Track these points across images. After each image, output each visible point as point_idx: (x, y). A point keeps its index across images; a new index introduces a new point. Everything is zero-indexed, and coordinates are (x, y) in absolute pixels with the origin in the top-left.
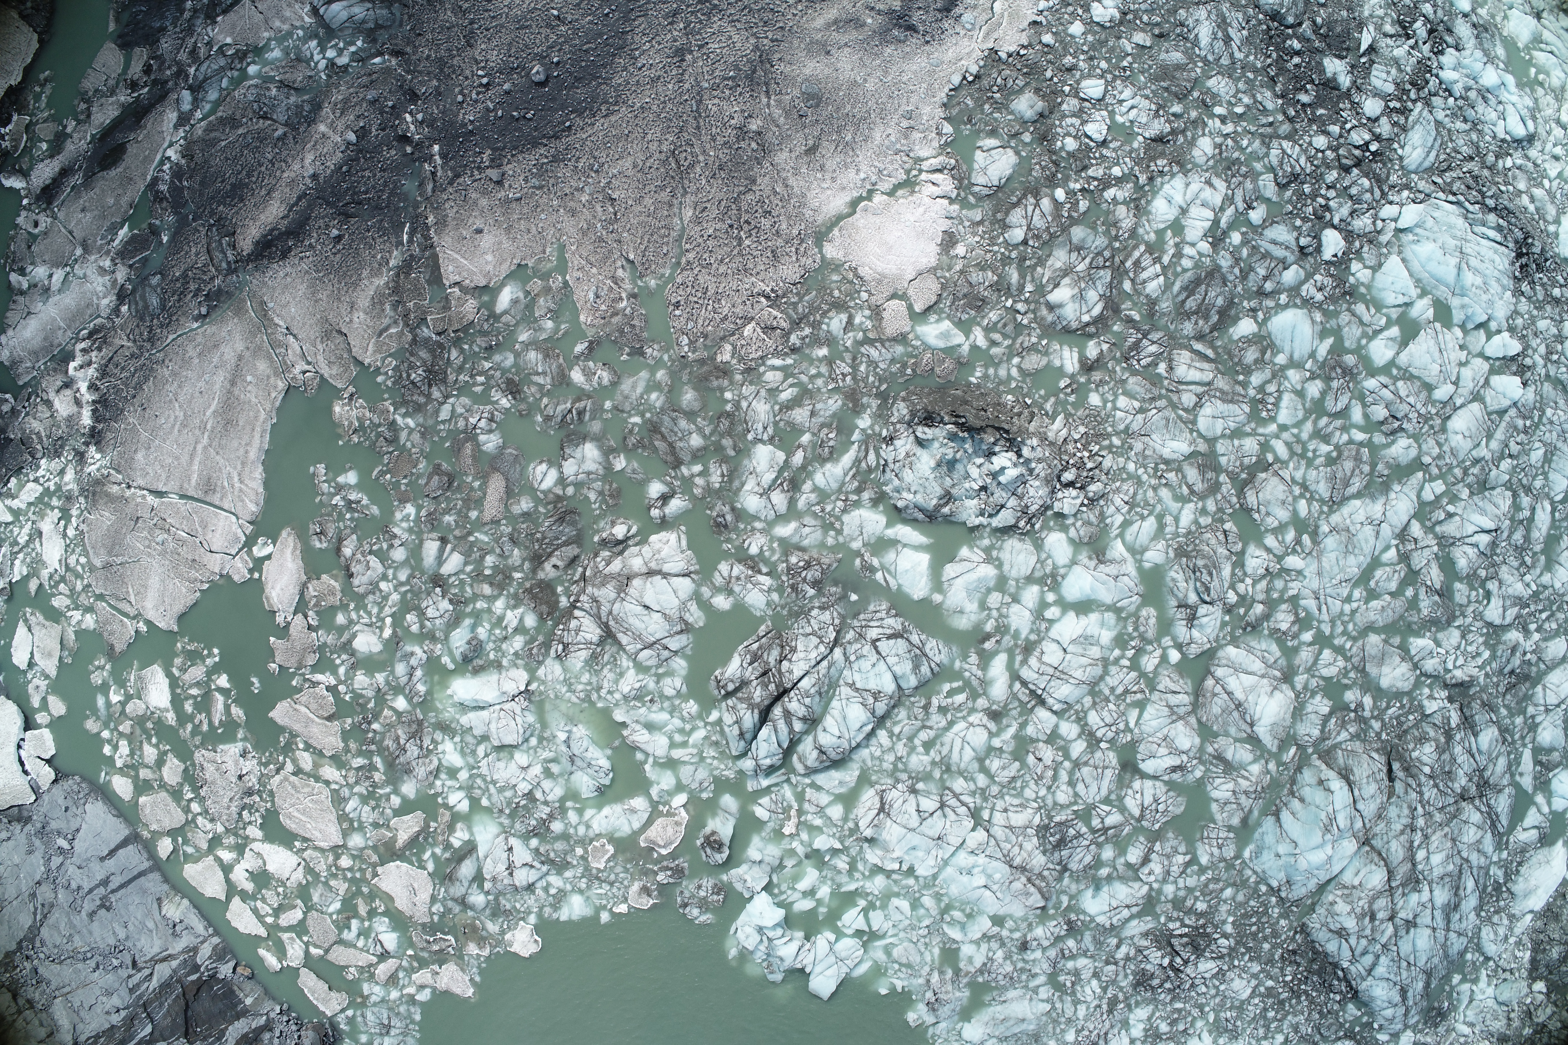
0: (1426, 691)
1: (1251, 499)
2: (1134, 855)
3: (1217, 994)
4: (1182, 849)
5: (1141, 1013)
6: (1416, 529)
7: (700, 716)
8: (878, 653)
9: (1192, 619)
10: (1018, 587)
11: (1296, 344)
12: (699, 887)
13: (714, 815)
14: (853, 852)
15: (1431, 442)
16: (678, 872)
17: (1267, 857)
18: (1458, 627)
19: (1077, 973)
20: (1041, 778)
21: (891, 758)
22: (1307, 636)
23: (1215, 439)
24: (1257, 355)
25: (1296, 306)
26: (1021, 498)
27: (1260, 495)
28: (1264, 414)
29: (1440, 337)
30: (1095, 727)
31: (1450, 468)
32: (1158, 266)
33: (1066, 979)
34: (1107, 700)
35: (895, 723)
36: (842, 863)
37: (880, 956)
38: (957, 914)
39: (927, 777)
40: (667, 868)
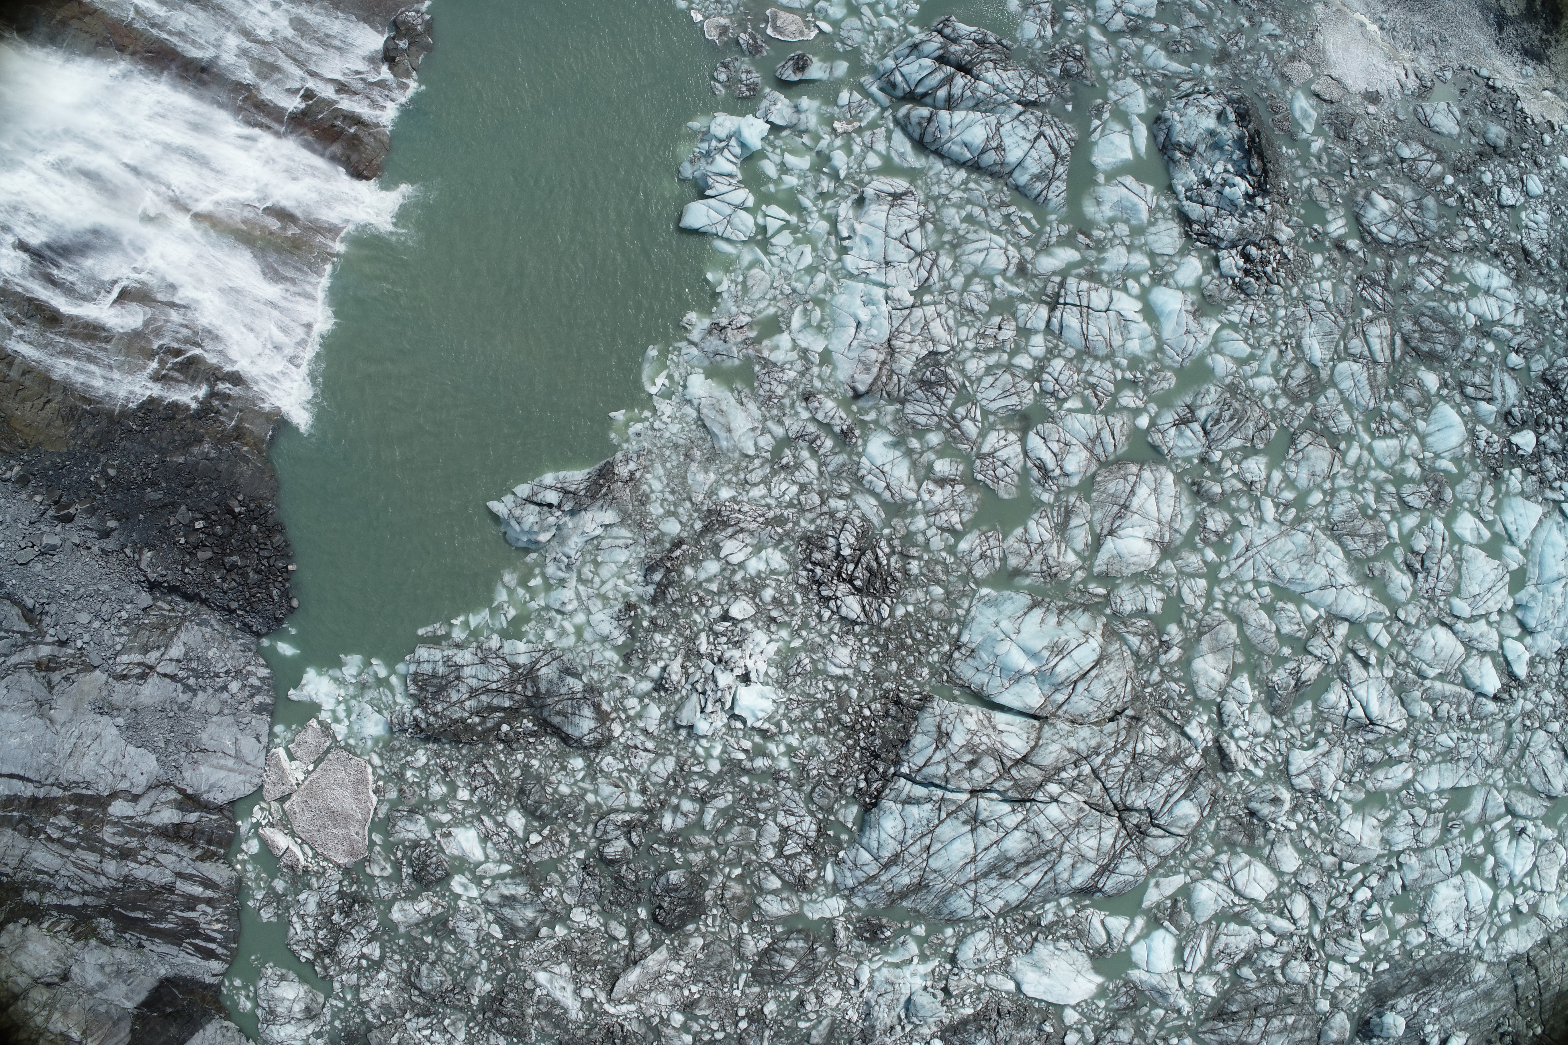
0: (1205, 718)
1: (1305, 439)
2: (942, 467)
3: (823, 636)
4: (966, 517)
5: (777, 559)
6: (1342, 630)
7: (907, 20)
8: (1036, 139)
9: (1182, 422)
10: (1140, 248)
11: (1438, 435)
12: (748, 72)
13: (824, 60)
14: (840, 192)
15: (1417, 612)
16: (754, 50)
17: (990, 614)
18: (1274, 726)
19: (799, 466)
20: (983, 336)
21: (944, 190)
22: (1210, 555)
23: (1335, 385)
24: (1415, 400)
25: (1466, 424)
26: (1217, 215)
27: (1311, 447)
28: (1374, 426)
29: (1500, 584)
30: (1050, 370)
31: (1403, 646)
32: (1438, 282)
33: (787, 457)
34: (1079, 372)
35: (976, 182)
36: (826, 184)
37: (747, 257)
38: (817, 314)
39: (940, 230)
40: (755, 39)
